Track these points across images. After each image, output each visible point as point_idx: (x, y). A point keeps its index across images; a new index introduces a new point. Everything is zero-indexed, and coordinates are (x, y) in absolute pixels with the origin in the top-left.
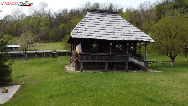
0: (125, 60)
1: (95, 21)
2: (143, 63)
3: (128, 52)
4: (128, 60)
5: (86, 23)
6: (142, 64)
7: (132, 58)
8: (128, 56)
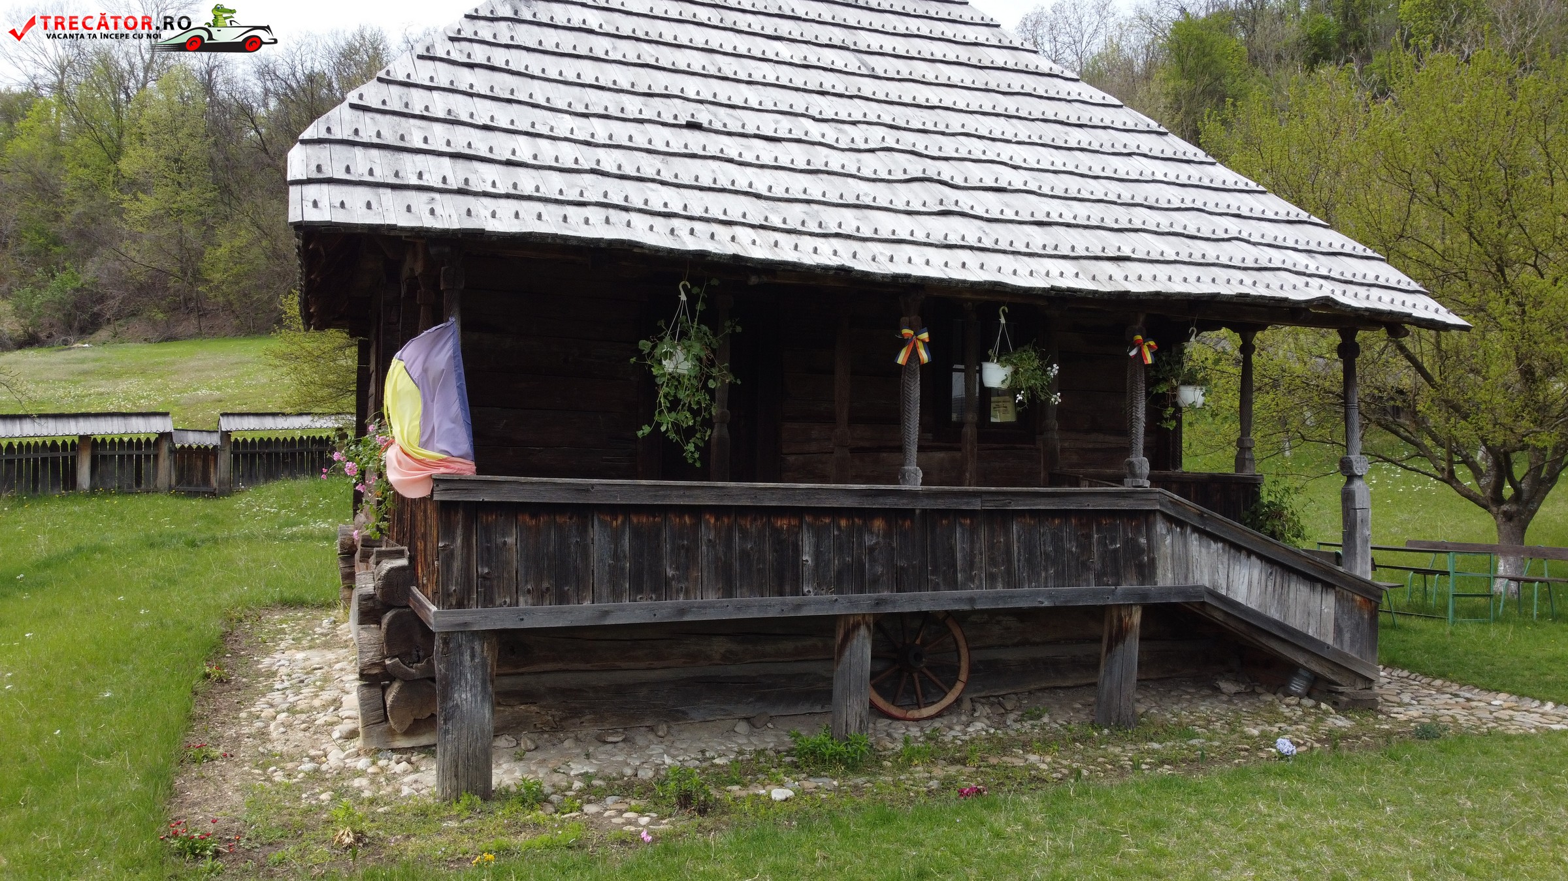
2: (1327, 604)
3: (1141, 462)
4: (1147, 571)
6: (1314, 614)
8: (1144, 518)
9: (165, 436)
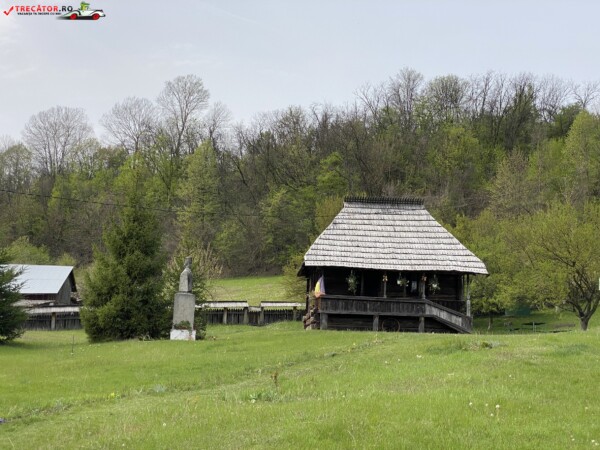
0: (418, 311)
1: (358, 227)
2: (460, 320)
3: (424, 296)
4: (424, 311)
5: (339, 232)
6: (457, 321)
7: (433, 309)
8: (424, 304)
9: (246, 308)
